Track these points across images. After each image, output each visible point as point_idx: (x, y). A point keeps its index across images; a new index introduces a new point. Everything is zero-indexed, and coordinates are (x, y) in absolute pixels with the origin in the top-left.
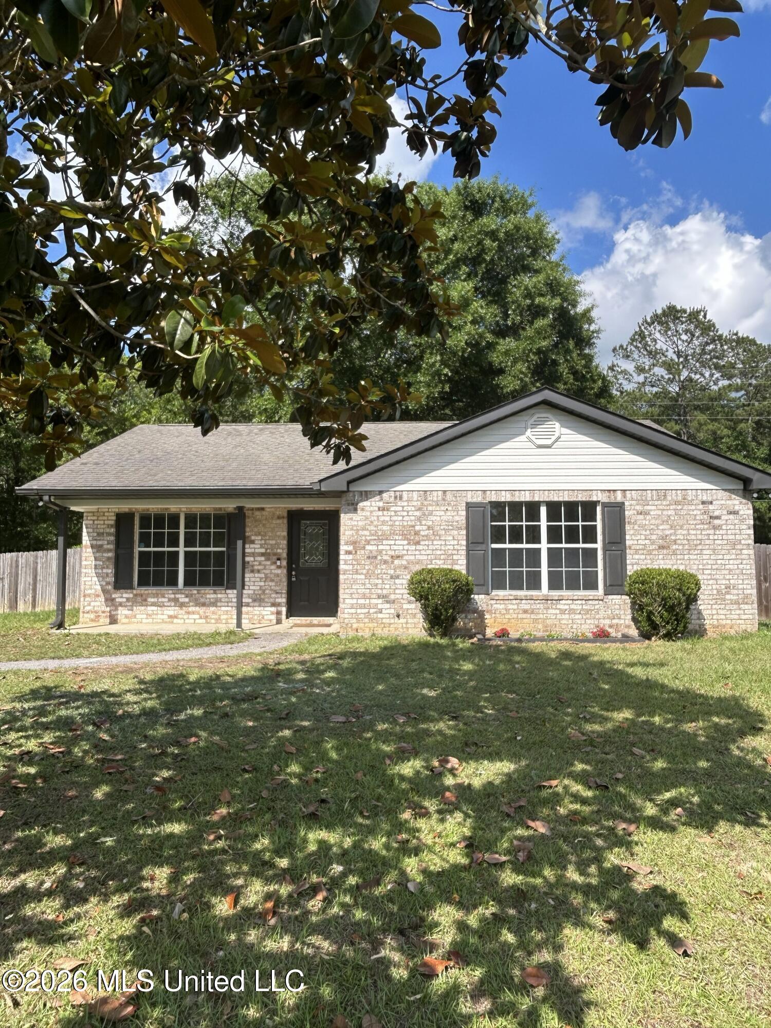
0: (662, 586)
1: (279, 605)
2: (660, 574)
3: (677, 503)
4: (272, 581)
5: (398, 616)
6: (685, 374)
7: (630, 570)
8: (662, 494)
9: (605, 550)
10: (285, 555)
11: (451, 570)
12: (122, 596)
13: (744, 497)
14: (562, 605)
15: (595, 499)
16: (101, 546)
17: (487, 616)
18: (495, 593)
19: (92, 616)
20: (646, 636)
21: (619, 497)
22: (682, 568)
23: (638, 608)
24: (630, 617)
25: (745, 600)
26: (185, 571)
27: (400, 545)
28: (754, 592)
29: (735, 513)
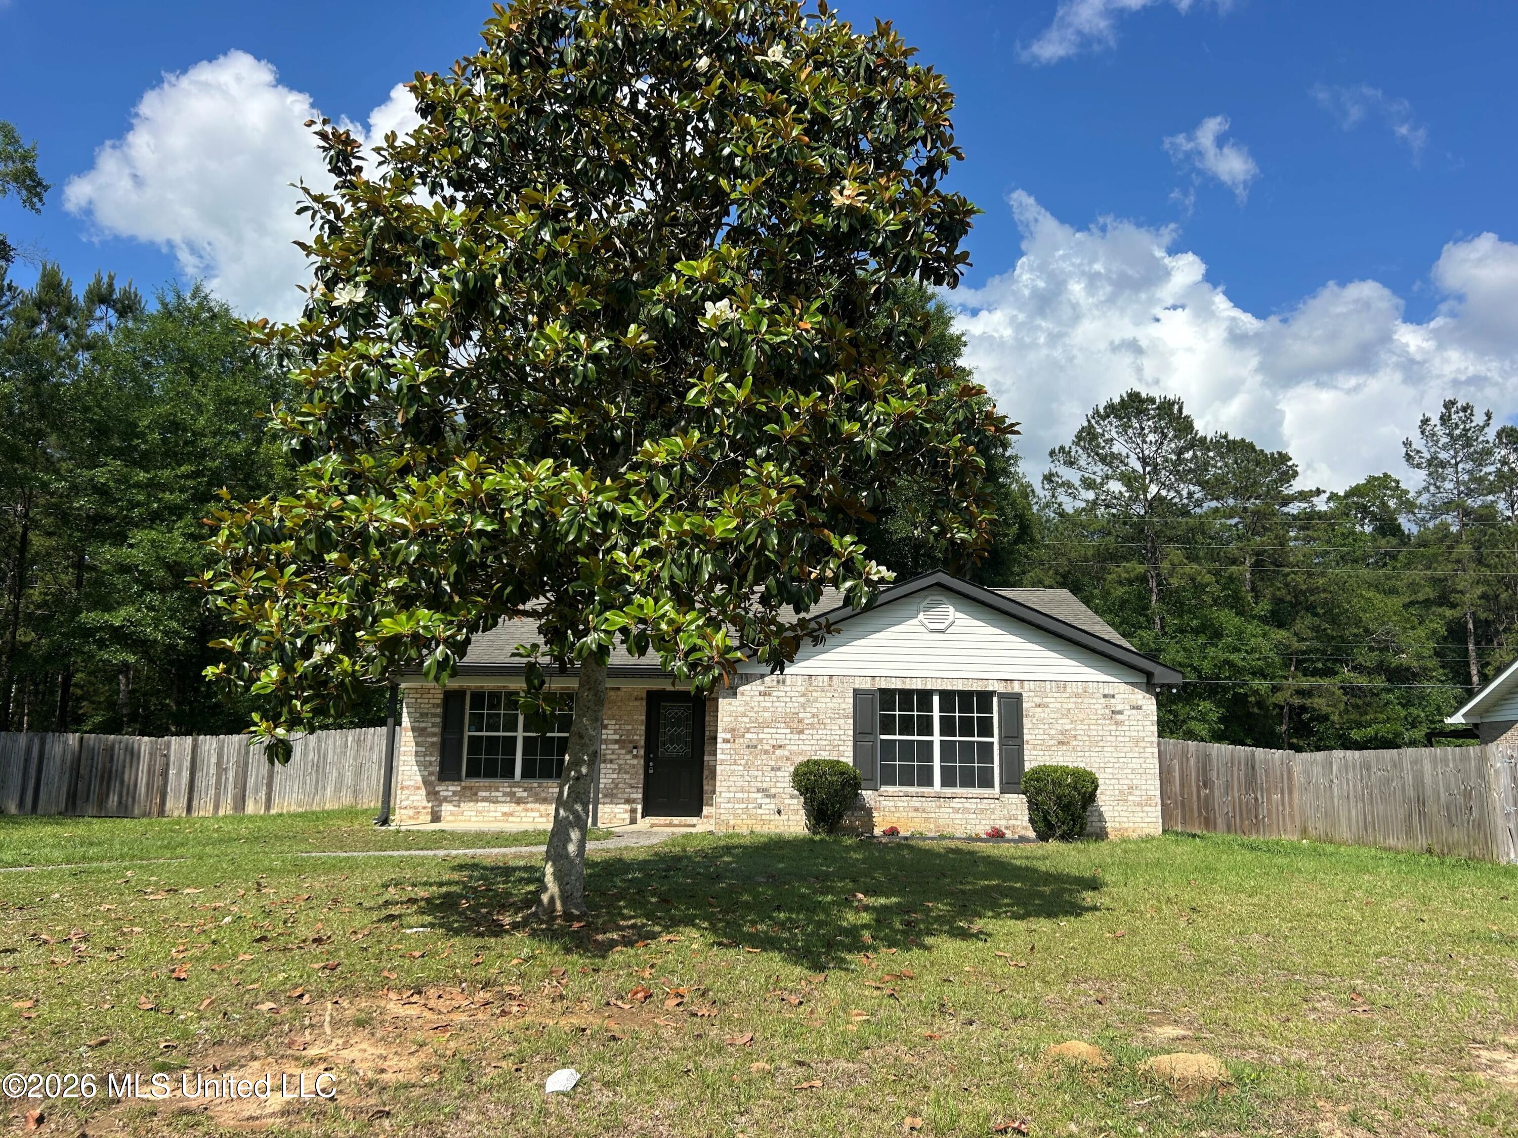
0: (1057, 783)
1: (634, 801)
2: (1055, 771)
3: (1077, 696)
4: (627, 773)
5: (779, 812)
6: (1153, 489)
7: (1028, 766)
8: (1062, 685)
9: (1001, 745)
10: (642, 743)
11: (838, 762)
12: (448, 789)
13: (1148, 692)
14: (956, 804)
15: (990, 689)
16: (425, 729)
17: (875, 814)
18: (883, 788)
19: (411, 812)
20: (1043, 837)
21: (1016, 688)
22: (1082, 765)
23: (1033, 806)
24: (1027, 818)
25: (1148, 802)
26: (524, 761)
27: (782, 734)
28: (1158, 793)
29: (1138, 708)
